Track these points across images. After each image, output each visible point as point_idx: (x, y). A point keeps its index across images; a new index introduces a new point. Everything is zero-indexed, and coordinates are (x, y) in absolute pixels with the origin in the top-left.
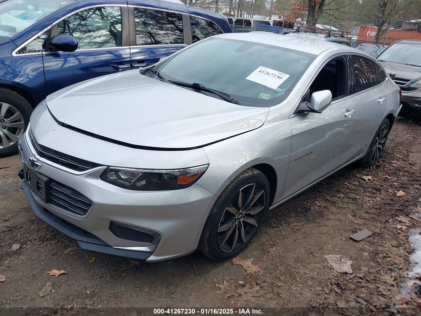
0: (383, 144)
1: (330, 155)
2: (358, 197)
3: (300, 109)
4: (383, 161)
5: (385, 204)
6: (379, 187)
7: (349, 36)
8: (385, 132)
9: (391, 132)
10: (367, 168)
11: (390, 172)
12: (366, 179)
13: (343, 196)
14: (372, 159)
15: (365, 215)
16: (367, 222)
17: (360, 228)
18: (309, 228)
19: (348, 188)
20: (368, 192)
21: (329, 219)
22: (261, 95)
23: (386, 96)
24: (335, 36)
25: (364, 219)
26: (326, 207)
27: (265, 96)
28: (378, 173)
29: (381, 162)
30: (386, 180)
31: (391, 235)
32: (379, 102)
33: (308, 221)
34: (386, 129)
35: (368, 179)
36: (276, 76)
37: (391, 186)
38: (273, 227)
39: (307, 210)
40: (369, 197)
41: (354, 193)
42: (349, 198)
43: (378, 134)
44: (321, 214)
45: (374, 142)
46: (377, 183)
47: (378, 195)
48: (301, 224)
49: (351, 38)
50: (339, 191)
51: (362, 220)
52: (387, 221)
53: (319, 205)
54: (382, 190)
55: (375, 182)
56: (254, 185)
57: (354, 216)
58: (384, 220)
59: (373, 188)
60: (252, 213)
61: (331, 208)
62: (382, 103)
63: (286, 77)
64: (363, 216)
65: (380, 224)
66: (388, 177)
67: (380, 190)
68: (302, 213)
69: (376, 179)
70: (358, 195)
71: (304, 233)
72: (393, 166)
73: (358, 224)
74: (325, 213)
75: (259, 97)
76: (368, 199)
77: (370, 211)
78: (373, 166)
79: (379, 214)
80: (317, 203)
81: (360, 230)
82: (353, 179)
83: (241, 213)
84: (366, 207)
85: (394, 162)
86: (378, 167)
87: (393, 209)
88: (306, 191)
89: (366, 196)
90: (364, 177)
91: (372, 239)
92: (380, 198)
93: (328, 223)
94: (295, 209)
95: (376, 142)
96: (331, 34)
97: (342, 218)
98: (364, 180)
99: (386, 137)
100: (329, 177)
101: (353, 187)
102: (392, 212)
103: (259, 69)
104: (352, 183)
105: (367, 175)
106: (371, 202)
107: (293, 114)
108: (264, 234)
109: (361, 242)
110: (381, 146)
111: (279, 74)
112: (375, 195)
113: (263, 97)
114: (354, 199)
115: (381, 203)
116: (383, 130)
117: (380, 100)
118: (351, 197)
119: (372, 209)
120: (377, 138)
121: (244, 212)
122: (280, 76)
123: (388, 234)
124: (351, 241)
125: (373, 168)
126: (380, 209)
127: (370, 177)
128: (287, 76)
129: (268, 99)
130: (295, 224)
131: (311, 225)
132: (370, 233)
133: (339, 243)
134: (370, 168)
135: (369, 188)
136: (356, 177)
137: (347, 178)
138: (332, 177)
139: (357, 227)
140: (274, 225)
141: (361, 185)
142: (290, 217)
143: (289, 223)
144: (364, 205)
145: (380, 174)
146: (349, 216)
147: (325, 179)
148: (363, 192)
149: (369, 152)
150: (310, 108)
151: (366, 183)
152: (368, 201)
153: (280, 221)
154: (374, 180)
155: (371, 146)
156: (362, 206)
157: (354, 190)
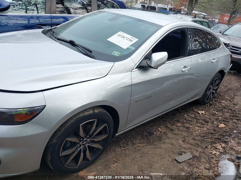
0: (216, 90)
1: (179, 94)
2: (191, 126)
3: (141, 65)
4: (215, 101)
5: (209, 133)
6: (208, 120)
7: (214, 19)
8: (217, 82)
9: (222, 82)
10: (203, 105)
11: (218, 109)
12: (201, 113)
13: (180, 125)
14: (207, 100)
15: (192, 141)
16: (192, 147)
17: (186, 151)
18: (148, 149)
19: (186, 119)
20: (200, 123)
21: (164, 143)
22: (114, 53)
23: (218, 58)
24: (199, 18)
25: (190, 144)
26: (165, 133)
27: (116, 54)
28: (210, 109)
29: (214, 101)
30: (214, 115)
31: (206, 159)
32: (212, 62)
33: (149, 143)
34: (218, 80)
35: (202, 113)
36: (129, 40)
37: (217, 119)
38: (121, 147)
39: (151, 134)
40: (199, 127)
41: (189, 123)
42: (184, 127)
43: (212, 83)
44: (160, 139)
45: (208, 89)
46: (208, 117)
47: (206, 126)
48: (142, 145)
49: (214, 20)
50: (178, 121)
51: (189, 145)
52: (207, 147)
53: (161, 131)
54: (210, 122)
55: (206, 116)
56: (95, 121)
57: (183, 141)
58: (204, 146)
59: (204, 120)
60: (96, 140)
61: (169, 134)
62: (215, 63)
63: (135, 40)
64: (190, 141)
65: (200, 149)
66: (216, 113)
67: (208, 122)
68: (146, 136)
69: (207, 113)
70: (191, 125)
71: (143, 153)
72: (221, 105)
73: (185, 148)
74: (164, 137)
75: (112, 54)
76: (197, 128)
77: (196, 138)
78: (207, 104)
79: (202, 141)
80: (159, 129)
81: (185, 153)
82: (191, 112)
83: (86, 141)
84: (194, 134)
85: (223, 102)
86: (211, 105)
87: (213, 138)
88: (155, 119)
89: (197, 126)
90: (199, 112)
91: (191, 161)
92: (206, 128)
93: (163, 146)
94: (142, 133)
95: (210, 88)
96: (196, 16)
97: (174, 142)
98: (199, 114)
99: (218, 85)
100: (175, 110)
101: (190, 119)
102: (212, 139)
103: (119, 33)
104: (190, 115)
105: (202, 110)
106: (199, 131)
107: (136, 68)
108: (113, 152)
109: (183, 163)
110: (214, 91)
111: (131, 38)
112: (203, 126)
113: (115, 54)
114: (188, 128)
115: (206, 132)
116: (216, 81)
117: (213, 61)
118: (186, 126)
119: (199, 136)
120: (211, 86)
121: (88, 140)
122: (132, 39)
123: (205, 158)
124: (175, 162)
125: (207, 106)
126: (204, 136)
127: (203, 112)
128: (137, 40)
129: (118, 56)
130: (139, 145)
131: (149, 147)
132: (191, 157)
133: (165, 163)
134: (205, 105)
135: (201, 120)
136: (194, 111)
137: (187, 112)
138: (177, 110)
139: (183, 150)
140: (122, 145)
141: (195, 118)
142: (137, 139)
143: (134, 144)
144: (194, 133)
145: (212, 110)
146: (180, 141)
147: (172, 111)
148: (196, 123)
149: (205, 95)
150: (148, 65)
151: (200, 116)
152: (197, 130)
153: (128, 142)
154: (206, 114)
155: (206, 91)
156: (192, 134)
157: (190, 121)
